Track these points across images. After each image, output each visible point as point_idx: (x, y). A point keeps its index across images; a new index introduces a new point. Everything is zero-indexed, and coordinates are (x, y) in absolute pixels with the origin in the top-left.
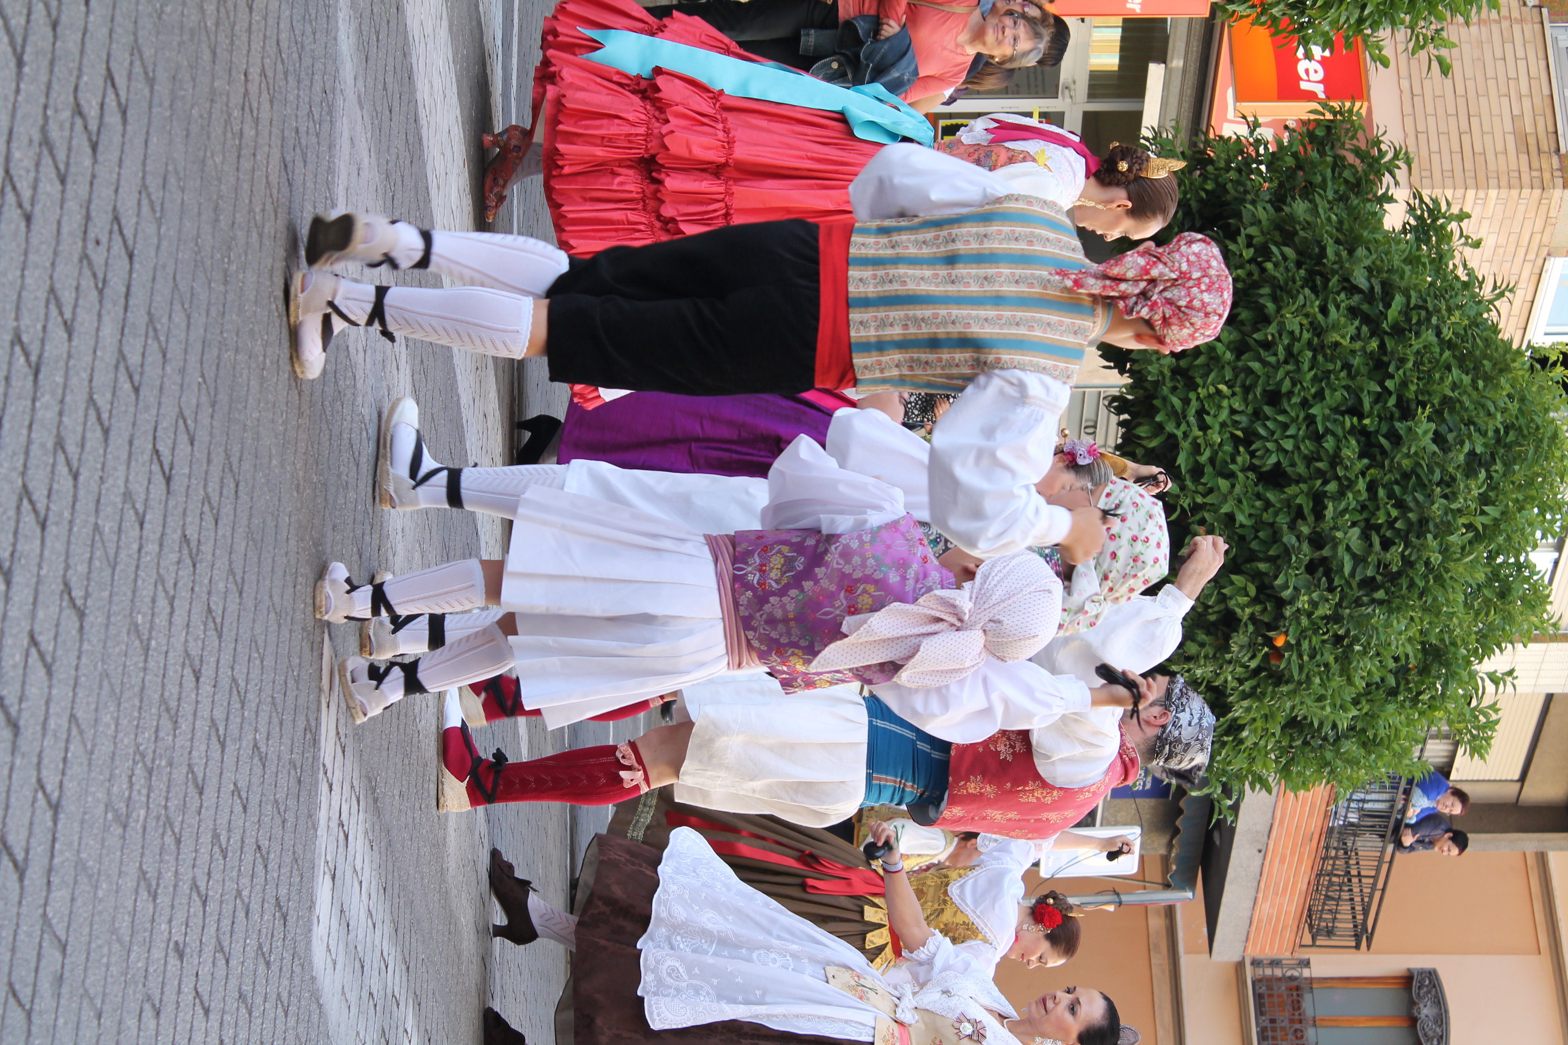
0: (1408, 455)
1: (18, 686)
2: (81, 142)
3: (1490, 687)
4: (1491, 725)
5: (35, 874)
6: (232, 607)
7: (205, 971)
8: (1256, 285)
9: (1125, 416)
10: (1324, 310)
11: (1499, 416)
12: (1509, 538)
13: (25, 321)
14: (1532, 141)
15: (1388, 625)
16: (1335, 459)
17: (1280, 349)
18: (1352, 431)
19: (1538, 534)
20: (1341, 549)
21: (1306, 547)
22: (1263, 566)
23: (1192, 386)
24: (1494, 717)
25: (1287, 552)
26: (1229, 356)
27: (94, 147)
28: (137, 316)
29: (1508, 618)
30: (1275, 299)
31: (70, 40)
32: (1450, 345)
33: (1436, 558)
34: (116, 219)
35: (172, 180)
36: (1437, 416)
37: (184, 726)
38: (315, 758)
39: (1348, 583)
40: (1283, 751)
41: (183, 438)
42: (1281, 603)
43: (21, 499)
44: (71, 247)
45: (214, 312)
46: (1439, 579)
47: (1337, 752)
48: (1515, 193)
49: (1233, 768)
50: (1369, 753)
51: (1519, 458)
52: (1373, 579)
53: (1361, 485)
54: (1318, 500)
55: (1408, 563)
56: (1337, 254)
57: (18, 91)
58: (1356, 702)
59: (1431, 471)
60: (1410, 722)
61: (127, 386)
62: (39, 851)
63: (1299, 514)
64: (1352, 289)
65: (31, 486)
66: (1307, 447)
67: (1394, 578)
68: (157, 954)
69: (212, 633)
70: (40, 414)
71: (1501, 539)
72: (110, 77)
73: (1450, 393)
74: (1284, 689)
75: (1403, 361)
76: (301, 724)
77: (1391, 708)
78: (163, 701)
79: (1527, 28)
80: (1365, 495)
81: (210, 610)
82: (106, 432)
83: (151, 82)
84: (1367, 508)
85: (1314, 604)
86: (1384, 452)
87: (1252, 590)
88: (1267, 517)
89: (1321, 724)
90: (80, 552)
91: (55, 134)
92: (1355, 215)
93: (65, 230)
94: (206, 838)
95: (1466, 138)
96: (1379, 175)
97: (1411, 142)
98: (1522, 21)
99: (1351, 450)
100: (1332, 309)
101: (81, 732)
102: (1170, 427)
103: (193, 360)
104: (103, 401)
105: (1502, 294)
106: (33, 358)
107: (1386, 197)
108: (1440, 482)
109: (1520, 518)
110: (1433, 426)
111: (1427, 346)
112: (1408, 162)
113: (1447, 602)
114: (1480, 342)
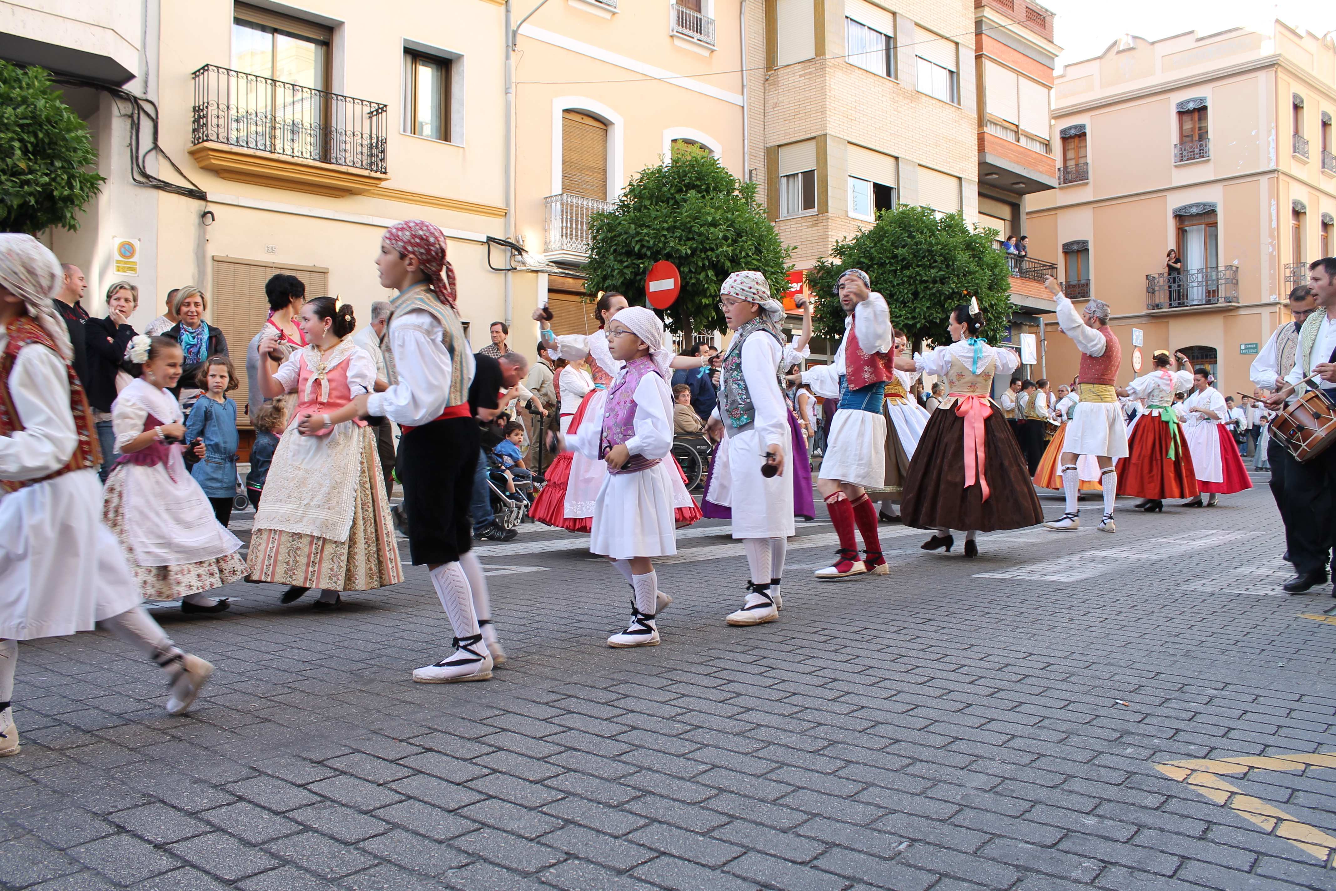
0: (908, 256)
1: (995, 664)
2: (834, 641)
3: (977, 230)
4: (989, 229)
5: (1051, 660)
6: (966, 603)
7: (1077, 613)
11: (897, 229)
12: (933, 226)
13: (887, 659)
14: (814, 222)
15: (960, 261)
16: (910, 277)
18: (901, 272)
19: (931, 217)
20: (937, 275)
21: (936, 285)
24: (987, 229)
25: (938, 291)
27: (836, 638)
28: (883, 627)
29: (957, 225)
31: (805, 643)
32: (875, 244)
33: (939, 247)
34: (855, 632)
35: (843, 617)
36: (896, 248)
37: (1003, 617)
39: (947, 273)
40: (998, 291)
41: (918, 616)
42: (954, 292)
43: (939, 662)
44: (865, 645)
46: (946, 246)
47: (998, 275)
48: (830, 227)
49: (1003, 306)
50: (998, 266)
51: (909, 223)
52: (946, 265)
53: (918, 269)
54: (922, 282)
55: (941, 255)
57: (821, 658)
58: (983, 270)
59: (913, 249)
60: (989, 254)
61: (904, 631)
62: (1044, 659)
63: (927, 288)
65: (935, 659)
66: (906, 285)
67: (946, 259)
68: (1073, 626)
69: (975, 609)
70: (914, 656)
71: (933, 228)
72: (815, 633)
73: (889, 244)
75: (880, 258)
77: (985, 259)
79: (781, 225)
80: (921, 268)
81: (968, 609)
83: (815, 621)
84: (924, 267)
85: (954, 282)
86: (908, 263)
88: (927, 297)
89: (990, 280)
90: (954, 645)
91: (833, 649)
94: (1037, 612)
95: (814, 242)
96: (825, 266)
97: (814, 257)
98: (780, 227)
99: (907, 273)
103: (894, 612)
104: (909, 638)
105: (860, 230)
106: (898, 657)
107: (831, 264)
108: (917, 246)
109: (927, 222)
110: (900, 249)
111: (876, 251)
112: (821, 258)
113: (953, 243)
114: (874, 236)
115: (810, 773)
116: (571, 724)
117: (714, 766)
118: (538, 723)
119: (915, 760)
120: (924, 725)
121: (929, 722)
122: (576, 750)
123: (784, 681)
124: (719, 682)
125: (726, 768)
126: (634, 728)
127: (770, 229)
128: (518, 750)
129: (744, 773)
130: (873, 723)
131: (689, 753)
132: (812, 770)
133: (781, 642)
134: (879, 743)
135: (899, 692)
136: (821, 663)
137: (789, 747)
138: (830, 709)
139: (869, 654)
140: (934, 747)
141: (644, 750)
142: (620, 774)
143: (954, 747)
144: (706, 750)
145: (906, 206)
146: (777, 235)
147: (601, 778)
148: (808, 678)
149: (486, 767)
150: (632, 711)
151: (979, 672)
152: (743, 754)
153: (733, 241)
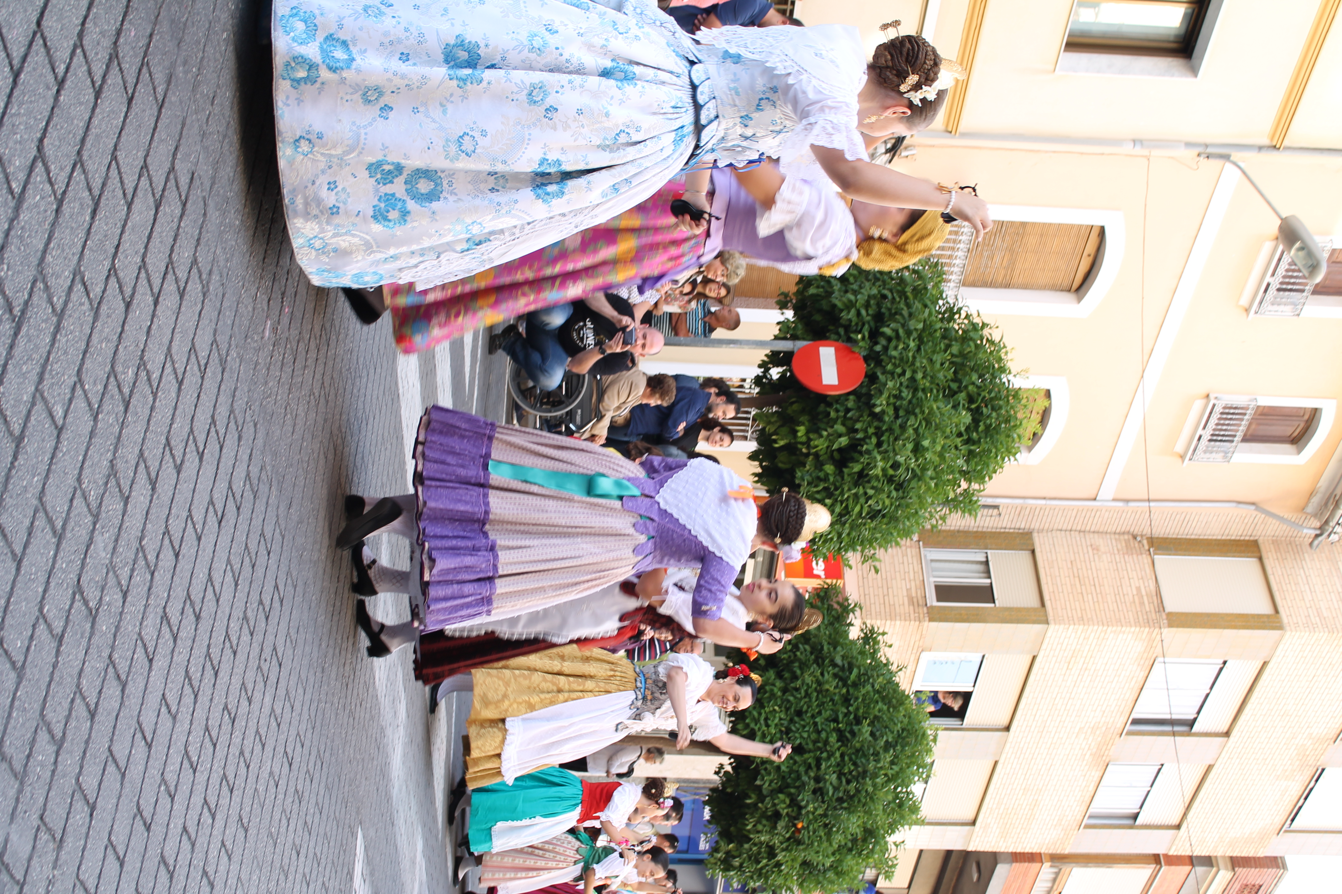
0: (858, 741)
1: (215, 866)
2: (261, 616)
3: (894, 847)
4: (894, 866)
6: (316, 820)
8: (792, 662)
9: (733, 719)
10: (822, 674)
11: (899, 725)
12: (903, 781)
13: (230, 699)
14: (915, 600)
15: (848, 819)
16: (826, 742)
17: (803, 691)
18: (834, 729)
19: (916, 778)
20: (828, 784)
21: (812, 782)
22: (793, 790)
23: (763, 707)
24: (895, 862)
25: (804, 784)
26: (779, 694)
27: (267, 618)
28: (281, 692)
29: (902, 817)
30: (801, 668)
31: (260, 571)
32: (878, 692)
33: (870, 789)
34: (275, 649)
35: (301, 629)
36: (872, 724)
37: (291, 877)
38: (351, 886)
39: (831, 799)
40: (800, 876)
41: (299, 745)
42: (800, 808)
43: (222, 780)
44: (254, 663)
45: (316, 686)
46: (871, 798)
47: (825, 878)
48: (907, 623)
49: (777, 883)
50: (839, 878)
51: (908, 744)
52: (842, 798)
53: (838, 754)
54: (818, 761)
55: (858, 791)
56: (829, 649)
57: (234, 597)
58: (833, 854)
59: (869, 749)
60: (858, 864)
61: (274, 724)
63: (809, 767)
64: (835, 665)
65: (227, 774)
66: (814, 736)
67: (852, 797)
69: (306, 833)
70: (233, 741)
71: (900, 781)
72: (276, 587)
73: (877, 713)
74: (801, 847)
75: (857, 698)
76: (346, 871)
77: (849, 857)
78: (281, 866)
79: (914, 550)
80: (839, 759)
81: (306, 822)
82: (263, 746)
83: (295, 587)
84: (839, 765)
85: (816, 809)
86: (848, 740)
87: (788, 801)
88: (795, 768)
89: (817, 864)
90: (247, 801)
91: (250, 614)
92: (837, 632)
93: (251, 657)
95: (886, 598)
96: (848, 614)
97: (862, 597)
98: (911, 547)
99: (833, 738)
100: (826, 674)
101: (242, 885)
102: (752, 725)
103: (306, 709)
104: (263, 731)
105: (901, 670)
106: (233, 715)
107: (851, 624)
108: (872, 755)
109: (908, 771)
110: (870, 729)
111: (868, 692)
112: (861, 608)
113: (875, 809)
114: (891, 691)
115: (43, 579)
116: (136, 206)
117: (60, 430)
118: (141, 154)
119: (59, 744)
120: (118, 756)
121: (122, 764)
122: (94, 212)
123: (199, 539)
124: (201, 439)
125: (56, 448)
126: (128, 305)
127: (907, 533)
128: (95, 121)
129: (47, 477)
130: (123, 677)
131: (85, 391)
132: (48, 582)
133: (262, 534)
134: (89, 686)
135: (174, 718)
136: (226, 596)
137: (88, 547)
138: (150, 609)
139: (239, 670)
140: (80, 773)
141: (90, 319)
142: (52, 282)
143: (79, 805)
144: (87, 417)
145: (935, 740)
146: (897, 544)
147: (45, 252)
148: (201, 576)
149: (68, 69)
150: (156, 303)
151: (201, 842)
152: (80, 474)
153: (892, 476)
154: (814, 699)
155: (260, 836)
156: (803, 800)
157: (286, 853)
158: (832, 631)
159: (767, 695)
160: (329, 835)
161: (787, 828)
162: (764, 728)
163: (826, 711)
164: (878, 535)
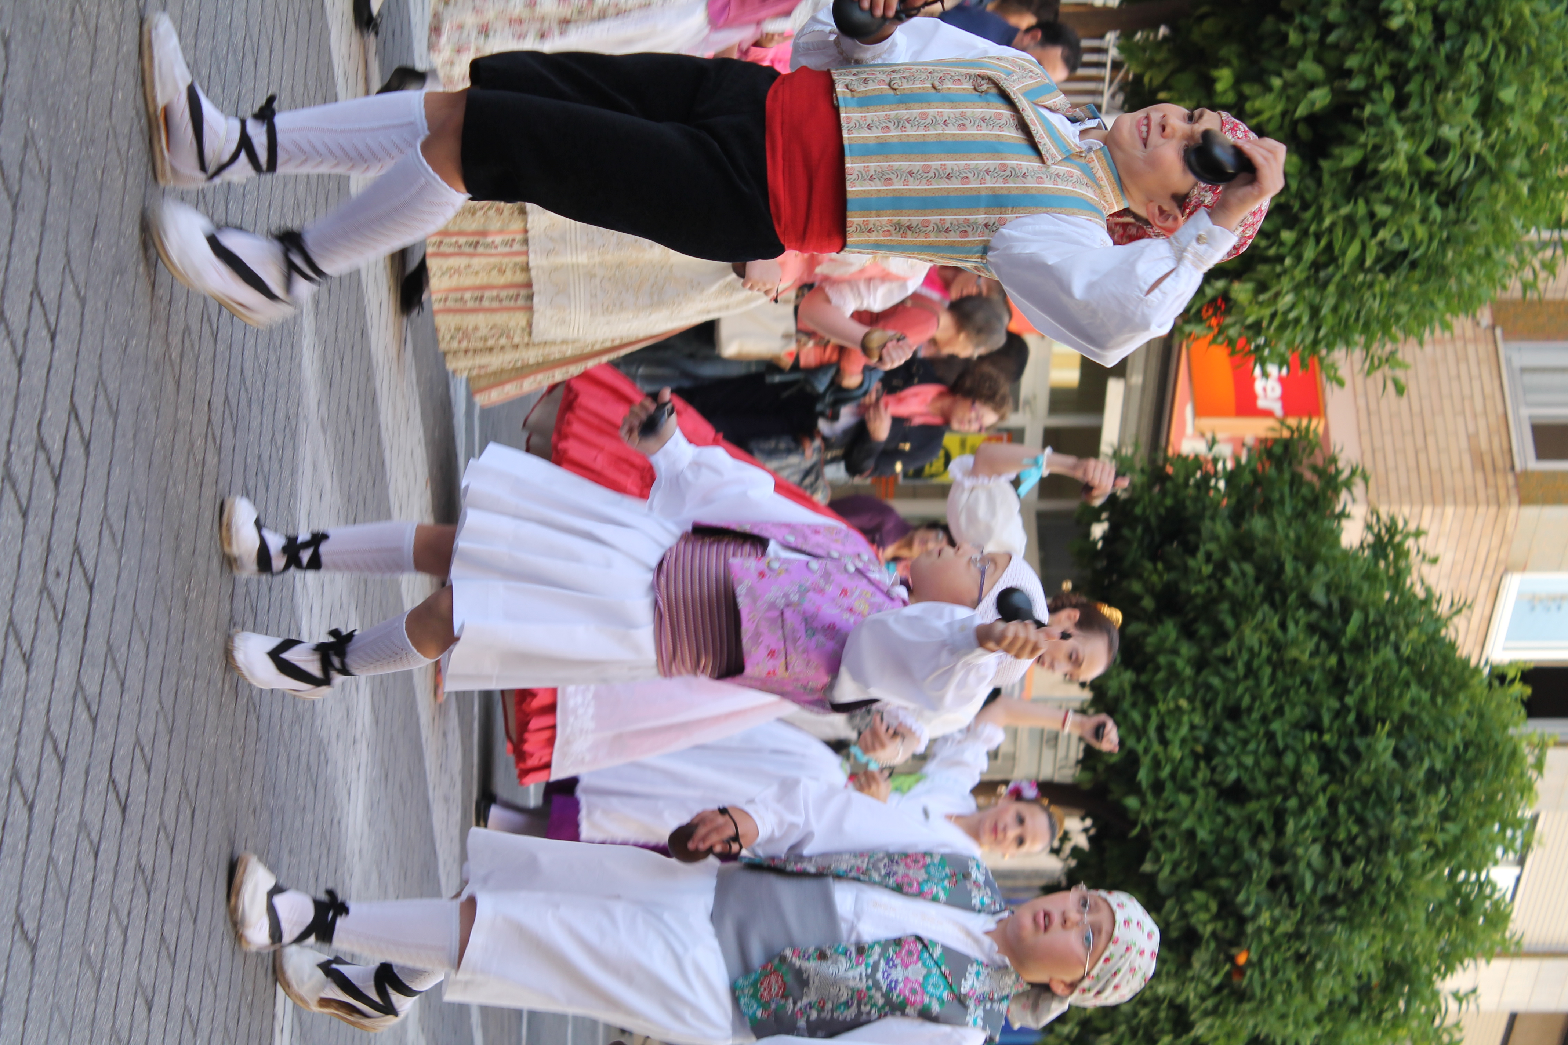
0: (1367, 771)
2: (44, 476)
3: (1453, 1005)
6: (186, 934)
8: (1215, 601)
10: (1283, 626)
11: (1458, 734)
12: (1469, 856)
14: (1487, 460)
15: (1349, 942)
16: (1296, 775)
17: (1240, 665)
18: (1312, 746)
19: (1499, 852)
20: (1302, 866)
21: (1267, 863)
22: (1224, 883)
23: (1151, 700)
24: (1458, 1036)
25: (1248, 869)
26: (1188, 671)
27: (57, 481)
28: (96, 646)
29: (1470, 935)
30: (1234, 614)
31: (35, 374)
32: (1409, 661)
33: (1397, 875)
34: (77, 550)
35: (134, 511)
36: (1396, 732)
39: (1310, 900)
41: (140, 767)
42: (1242, 921)
44: (31, 580)
45: (173, 639)
46: (1400, 896)
48: (1471, 510)
51: (1479, 775)
52: (1334, 896)
53: (1322, 801)
54: (1279, 817)
55: (1369, 880)
56: (1296, 570)
58: (1319, 1020)
59: (1391, 787)
61: (85, 716)
64: (1310, 605)
66: (1267, 763)
67: (1356, 894)
69: (165, 962)
71: (1462, 856)
72: (73, 411)
73: (1408, 709)
74: (1247, 1006)
75: (1361, 678)
77: (1354, 1026)
78: (114, 1031)
79: (1482, 348)
80: (1324, 812)
81: (163, 939)
82: (62, 763)
83: (115, 415)
84: (1329, 823)
85: (1276, 922)
86: (1344, 769)
87: (1214, 906)
88: (1228, 833)
90: (34, 884)
91: (17, 469)
92: (1313, 532)
93: (25, 563)
95: (1422, 455)
96: (1336, 491)
97: (1368, 458)
98: (1475, 340)
99: (1311, 766)
100: (1291, 626)
103: (152, 688)
104: (60, 731)
105: (1459, 611)
107: (1343, 515)
108: (1401, 799)
109: (1481, 836)
110: (1392, 743)
111: (1386, 663)
112: (1365, 478)
113: (1409, 920)
114: (1438, 659)
127: (1467, 304)
133: (36, 292)
145: (1539, 765)
146: (1446, 326)
153: (1430, 174)
154: (1265, 681)
155: (64, 962)
156: (1247, 902)
157: (122, 1002)
158: (1303, 531)
159: (1161, 675)
160: (215, 968)
161: (1214, 965)
162: (1156, 747)
163: (1293, 706)
164: (1402, 308)
